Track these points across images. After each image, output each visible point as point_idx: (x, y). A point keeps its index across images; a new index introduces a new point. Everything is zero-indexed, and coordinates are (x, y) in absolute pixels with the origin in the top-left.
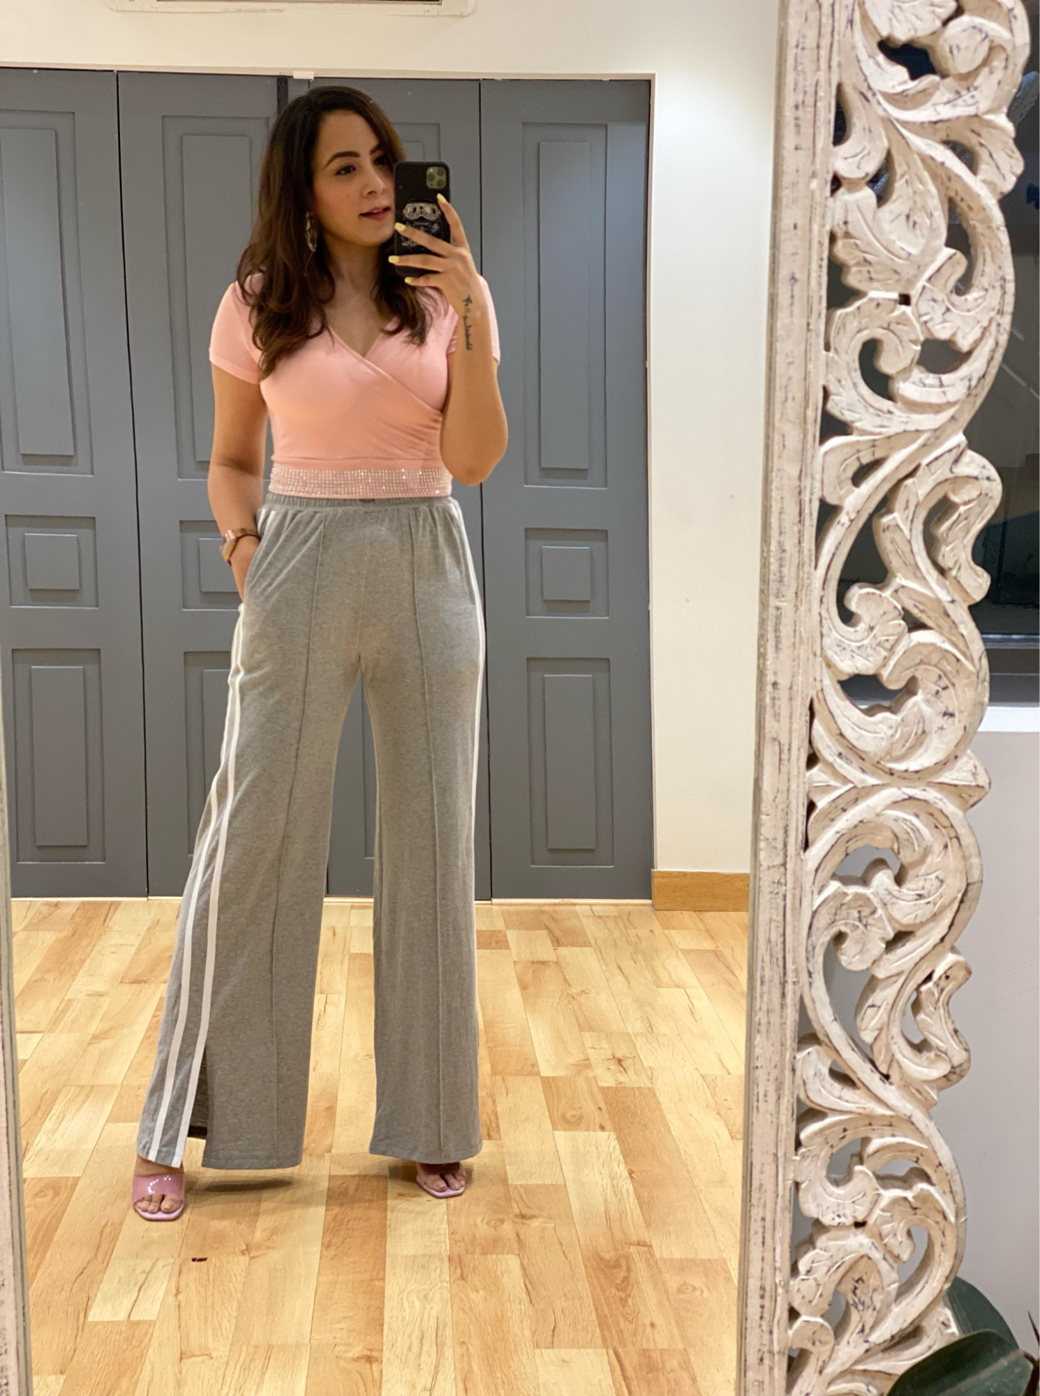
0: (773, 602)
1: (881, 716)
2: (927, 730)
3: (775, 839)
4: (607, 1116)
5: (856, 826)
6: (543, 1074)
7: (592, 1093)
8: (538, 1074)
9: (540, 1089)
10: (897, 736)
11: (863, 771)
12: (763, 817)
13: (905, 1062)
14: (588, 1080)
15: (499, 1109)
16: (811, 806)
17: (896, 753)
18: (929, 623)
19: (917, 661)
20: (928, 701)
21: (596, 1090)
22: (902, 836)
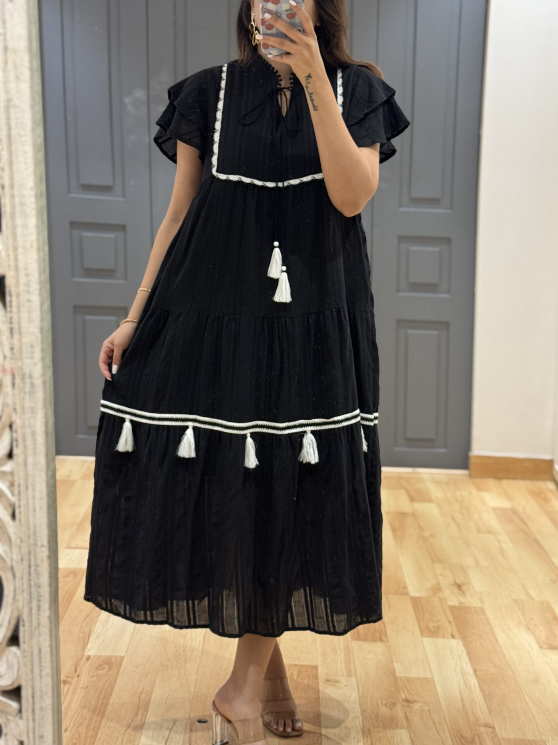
4: (455, 627)
6: (411, 594)
8: (408, 594)
9: (410, 605)
14: (440, 599)
21: (446, 607)
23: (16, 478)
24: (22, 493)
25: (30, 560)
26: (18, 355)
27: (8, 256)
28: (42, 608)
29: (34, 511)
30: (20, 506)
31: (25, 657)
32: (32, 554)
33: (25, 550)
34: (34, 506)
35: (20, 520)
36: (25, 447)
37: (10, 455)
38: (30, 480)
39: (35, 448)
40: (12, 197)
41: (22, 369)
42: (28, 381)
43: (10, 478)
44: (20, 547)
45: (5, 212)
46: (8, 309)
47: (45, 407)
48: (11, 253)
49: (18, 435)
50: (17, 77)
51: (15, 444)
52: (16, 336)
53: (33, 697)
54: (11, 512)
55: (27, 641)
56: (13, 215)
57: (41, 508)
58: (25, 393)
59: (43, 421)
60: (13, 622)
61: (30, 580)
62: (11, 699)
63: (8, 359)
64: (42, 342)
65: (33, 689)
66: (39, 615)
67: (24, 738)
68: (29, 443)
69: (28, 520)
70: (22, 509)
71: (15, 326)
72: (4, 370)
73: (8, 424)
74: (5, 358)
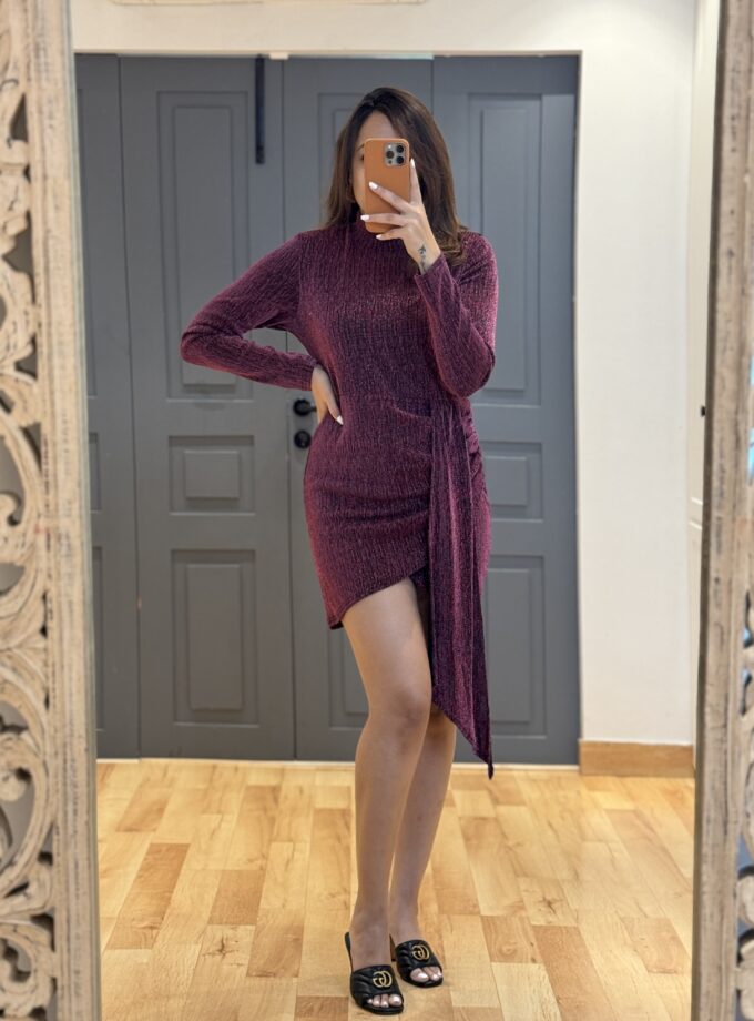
0: (715, 513)
3: (718, 705)
4: (538, 950)
6: (483, 913)
7: (524, 930)
8: (479, 913)
9: (480, 926)
12: (708, 687)
14: (522, 919)
15: (445, 943)
21: (529, 929)
23: (50, 656)
24: (57, 674)
25: (65, 754)
26: (54, 512)
27: (44, 400)
28: (79, 813)
29: (71, 695)
30: (54, 690)
31: (59, 872)
32: (68, 746)
33: (59, 742)
34: (70, 689)
35: (55, 706)
36: (61, 620)
37: (44, 631)
38: (66, 659)
39: (72, 621)
40: (49, 335)
41: (57, 528)
42: (64, 541)
44: (54, 738)
45: (42, 352)
46: (43, 460)
47: (83, 572)
48: (47, 397)
49: (53, 605)
50: (57, 208)
51: (49, 616)
52: (52, 492)
53: (68, 921)
54: (43, 697)
55: (61, 852)
56: (49, 355)
57: (78, 692)
58: (61, 556)
59: (81, 588)
60: (45, 830)
61: (65, 777)
62: (43, 926)
63: (42, 518)
64: (80, 499)
65: (68, 911)
66: (75, 820)
67: (57, 974)
68: (65, 613)
69: (63, 705)
70: (58, 692)
71: (51, 479)
72: (37, 531)
73: (41, 594)
74: (39, 516)
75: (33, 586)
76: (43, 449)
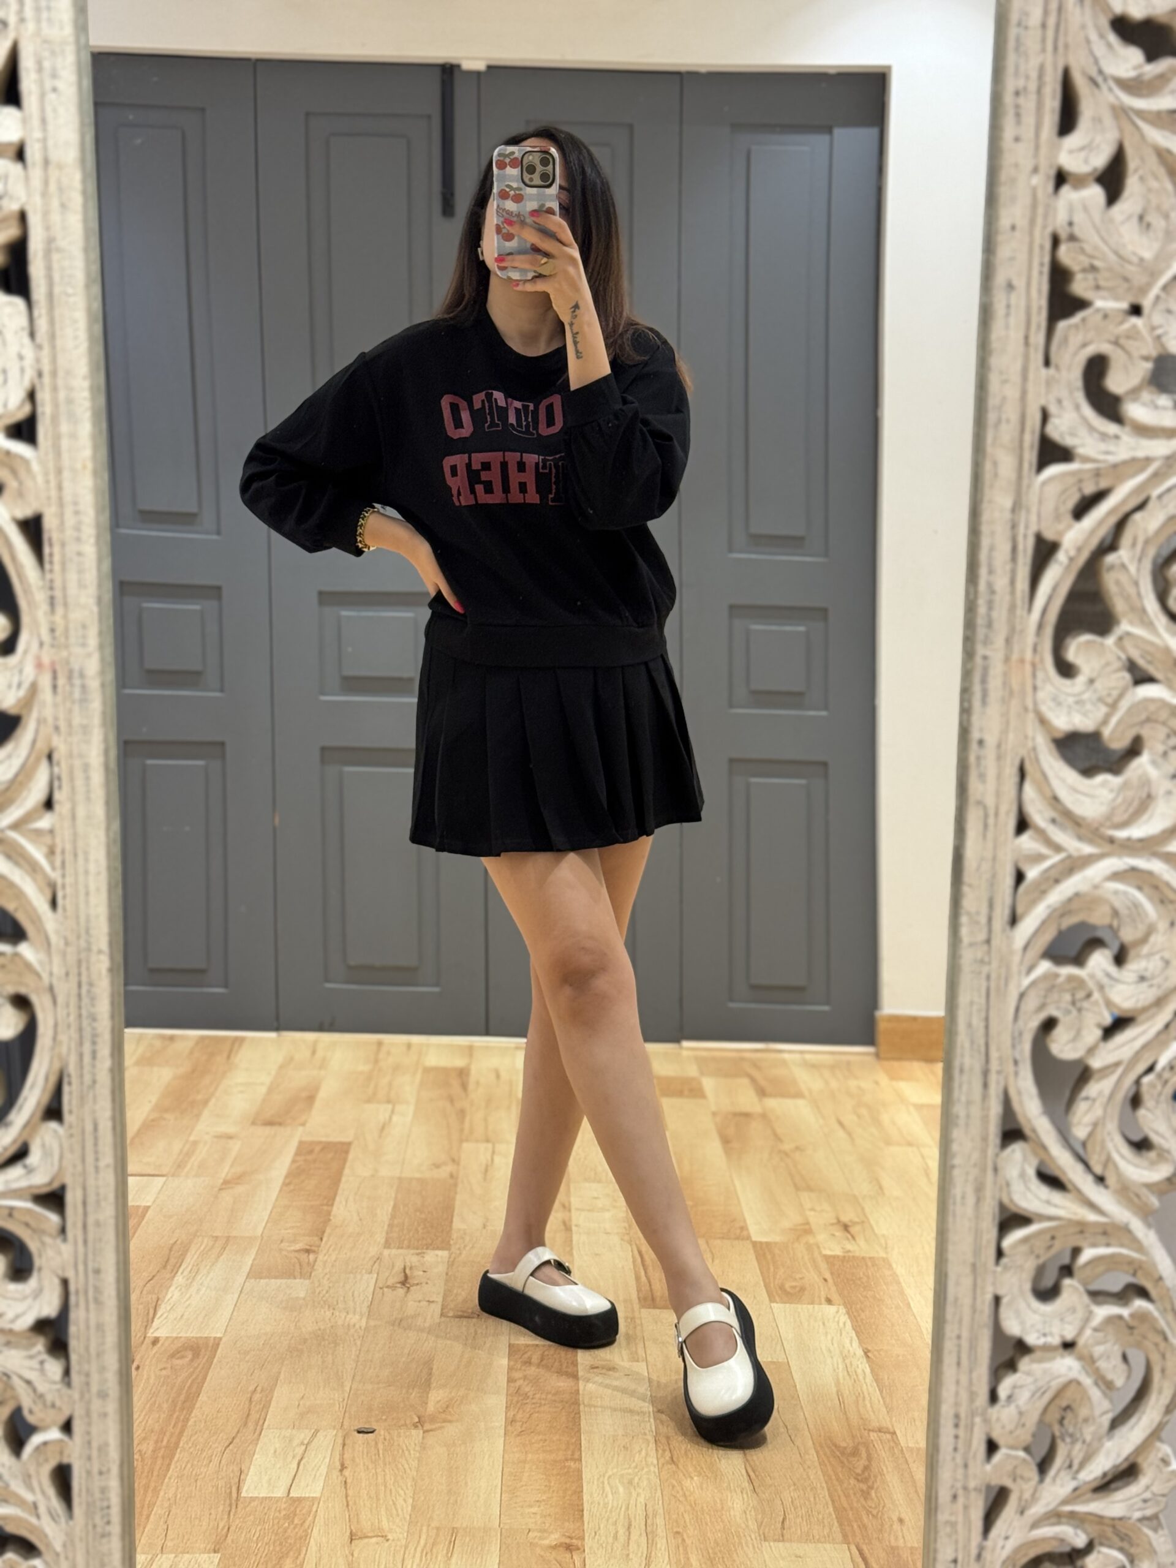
0: (978, 650)
1: (1101, 778)
2: (1153, 793)
3: (978, 913)
4: (833, 1289)
5: (1070, 900)
6: (755, 1238)
7: (814, 1261)
8: (748, 1238)
9: (752, 1255)
10: (1120, 800)
11: (1080, 838)
12: (966, 889)
13: (1122, 1164)
14: (809, 1248)
16: (1020, 877)
17: (1118, 819)
18: (1158, 675)
19: (1143, 717)
20: (1154, 763)
21: (819, 1259)
22: (1123, 911)
23: (58, 841)
24: (67, 865)
25: (79, 974)
26: (63, 640)
27: (48, 482)
28: (99, 1056)
29: (87, 894)
30: (63, 887)
31: (71, 1136)
32: (84, 964)
33: (72, 959)
34: (87, 886)
35: (65, 910)
36: (73, 789)
38: (80, 844)
39: (88, 792)
40: (55, 389)
41: (68, 662)
42: (77, 682)
43: (48, 840)
44: (64, 954)
46: (47, 566)
47: (104, 724)
48: (50, 480)
49: (62, 769)
50: (63, 207)
51: (56, 784)
52: (60, 610)
53: (85, 1203)
54: (48, 895)
56: (55, 418)
57: (98, 890)
58: (73, 702)
59: (102, 747)
60: (53, 1080)
61: (79, 1007)
63: (46, 647)
64: (100, 620)
65: (84, 1189)
66: (94, 1066)
67: (70, 1274)
68: (79, 783)
69: (77, 909)
70: (68, 891)
71: (58, 594)
72: (39, 665)
73: (46, 751)
74: (41, 644)
75: (34, 742)
76: (46, 550)
